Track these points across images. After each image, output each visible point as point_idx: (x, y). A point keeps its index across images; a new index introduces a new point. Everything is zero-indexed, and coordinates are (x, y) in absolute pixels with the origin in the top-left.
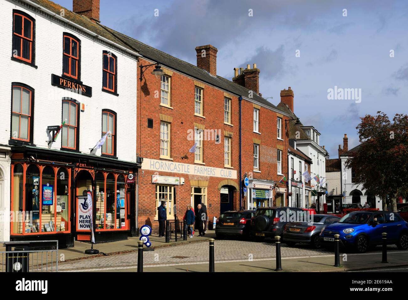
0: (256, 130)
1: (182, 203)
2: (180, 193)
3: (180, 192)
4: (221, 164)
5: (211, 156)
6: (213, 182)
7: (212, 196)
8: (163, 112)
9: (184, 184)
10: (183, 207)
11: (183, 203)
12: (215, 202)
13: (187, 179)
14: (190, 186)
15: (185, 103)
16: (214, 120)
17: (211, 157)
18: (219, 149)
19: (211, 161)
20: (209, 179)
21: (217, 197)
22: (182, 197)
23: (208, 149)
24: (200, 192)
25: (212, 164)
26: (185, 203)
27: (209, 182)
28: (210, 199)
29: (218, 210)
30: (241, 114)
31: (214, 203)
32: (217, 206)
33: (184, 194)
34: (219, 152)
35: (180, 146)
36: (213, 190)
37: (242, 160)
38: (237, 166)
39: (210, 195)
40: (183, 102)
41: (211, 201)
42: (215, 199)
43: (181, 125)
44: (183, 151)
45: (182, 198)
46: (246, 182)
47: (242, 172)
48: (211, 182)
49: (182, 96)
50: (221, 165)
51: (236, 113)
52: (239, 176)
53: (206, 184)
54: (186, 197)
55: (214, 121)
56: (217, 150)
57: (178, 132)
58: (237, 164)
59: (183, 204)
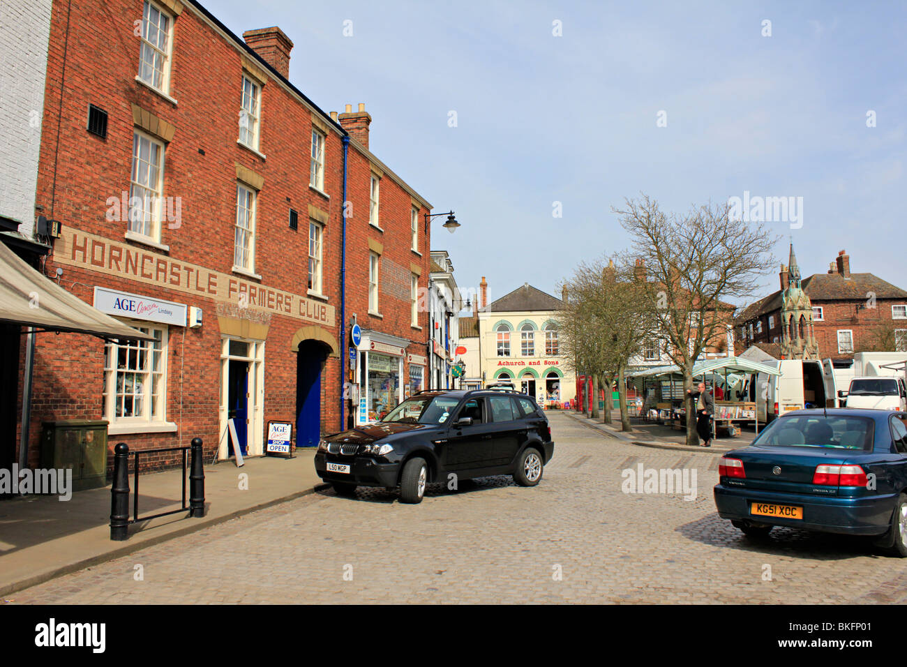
0: (375, 220)
1: (192, 381)
2: (187, 351)
3: (187, 348)
4: (300, 284)
5: (276, 260)
6: (279, 328)
7: (278, 364)
8: (145, 103)
9: (200, 324)
10: (197, 394)
11: (195, 382)
12: (284, 381)
13: (210, 312)
14: (219, 333)
15: (214, 103)
16: (286, 172)
17: (277, 263)
18: (297, 246)
19: (276, 273)
20: (269, 319)
21: (288, 369)
22: (192, 364)
23: (269, 241)
24: (245, 353)
25: (280, 281)
26: (202, 381)
27: (271, 327)
28: (270, 374)
29: (291, 402)
30: (347, 176)
31: (281, 385)
32: (289, 392)
33: (201, 356)
34: (296, 254)
35: (194, 215)
36: (278, 350)
37: (347, 282)
38: (336, 296)
39: (271, 364)
40: (207, 98)
41: (274, 378)
42: (285, 375)
43: (199, 156)
44: (203, 232)
45: (192, 368)
46: (356, 335)
47: (345, 312)
48: (275, 328)
49: (206, 81)
50: (299, 287)
51: (335, 171)
52: (338, 320)
53: (263, 331)
54: (207, 365)
55: (286, 174)
56: (291, 248)
57: (190, 175)
58: (336, 291)
59: (197, 386)
